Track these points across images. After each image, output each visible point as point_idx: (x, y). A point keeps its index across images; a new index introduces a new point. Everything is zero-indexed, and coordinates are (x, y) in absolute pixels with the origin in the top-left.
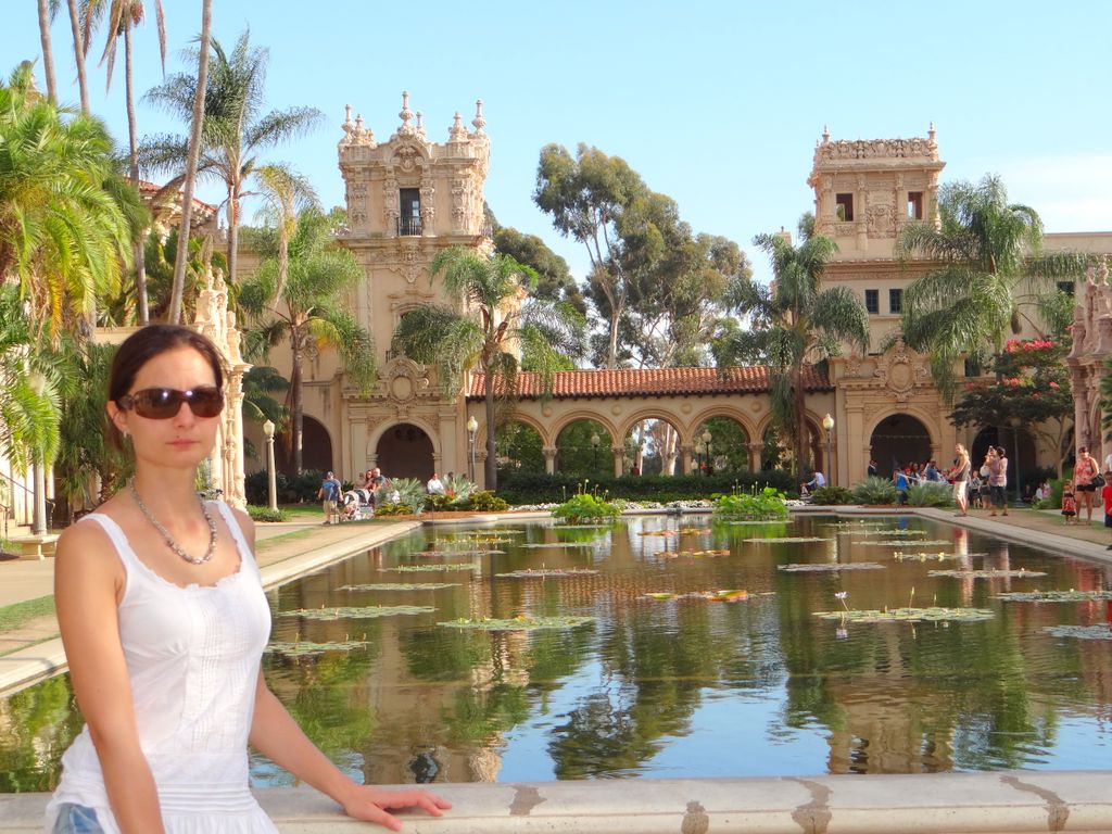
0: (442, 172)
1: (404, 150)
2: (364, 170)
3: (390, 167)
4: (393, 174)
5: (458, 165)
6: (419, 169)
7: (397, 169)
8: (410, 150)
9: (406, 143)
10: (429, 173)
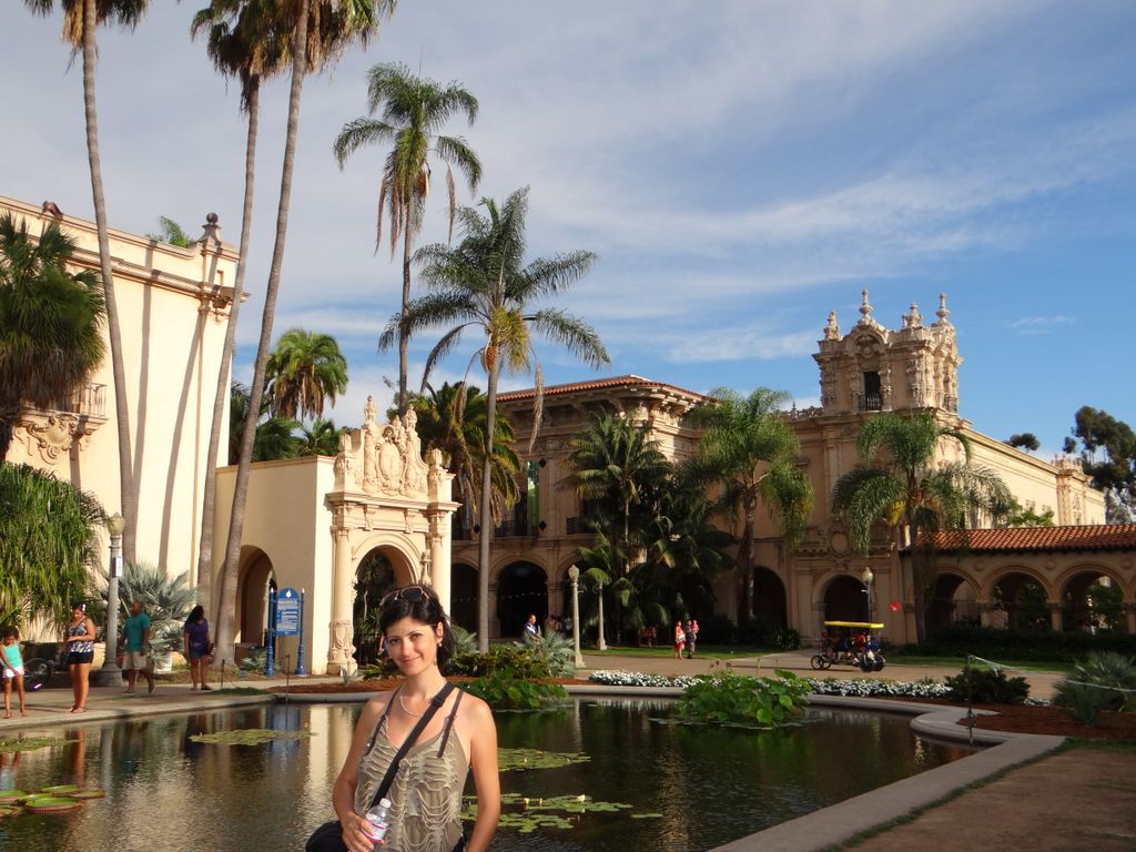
0: (899, 355)
1: (863, 339)
2: (832, 359)
3: (852, 355)
4: (856, 361)
5: (911, 347)
6: (877, 354)
7: (859, 356)
8: (868, 338)
9: (864, 332)
10: (886, 356)
